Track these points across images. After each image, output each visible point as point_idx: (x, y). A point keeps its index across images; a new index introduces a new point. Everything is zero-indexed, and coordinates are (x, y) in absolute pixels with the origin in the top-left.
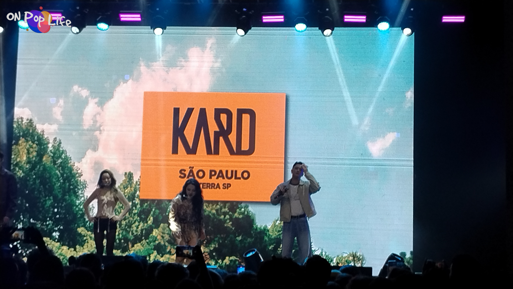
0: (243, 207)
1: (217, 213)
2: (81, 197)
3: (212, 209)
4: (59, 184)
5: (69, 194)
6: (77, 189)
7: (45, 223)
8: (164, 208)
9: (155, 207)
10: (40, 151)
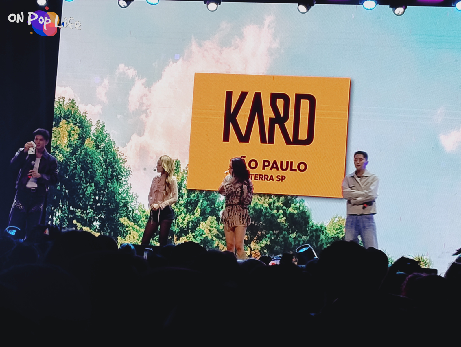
0: (299, 202)
1: (269, 207)
2: (125, 185)
3: (264, 203)
4: (102, 169)
5: (111, 181)
6: (120, 176)
7: (85, 212)
8: (213, 199)
9: (202, 198)
10: (82, 134)
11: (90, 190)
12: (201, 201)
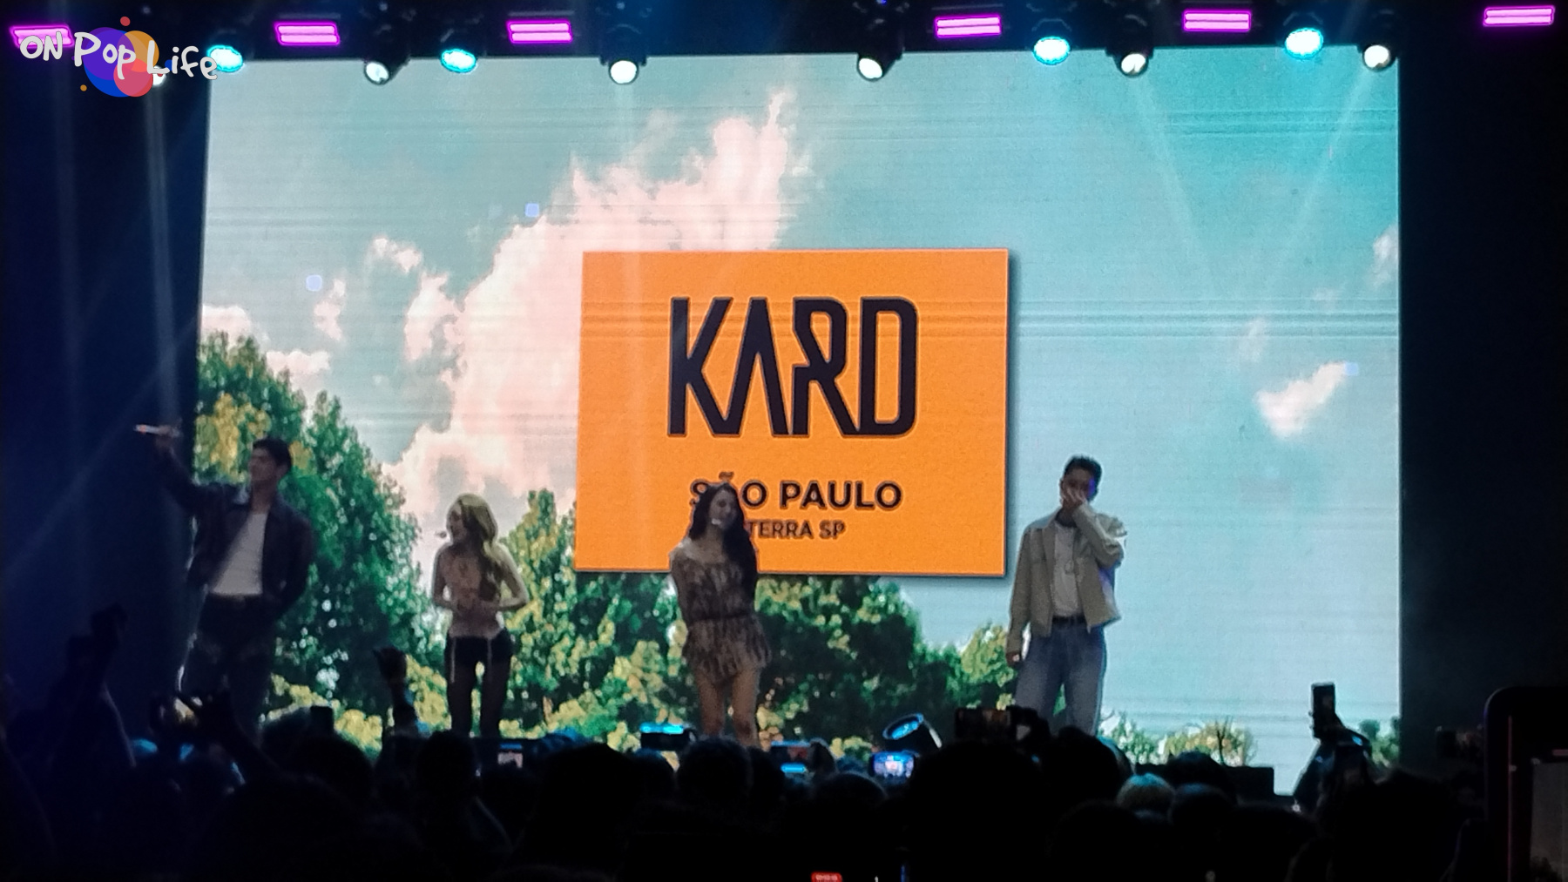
0: (883, 590)
1: (803, 610)
2: (402, 566)
3: (789, 599)
4: (336, 528)
5: (365, 559)
6: (387, 543)
7: (294, 644)
8: (647, 593)
9: (618, 592)
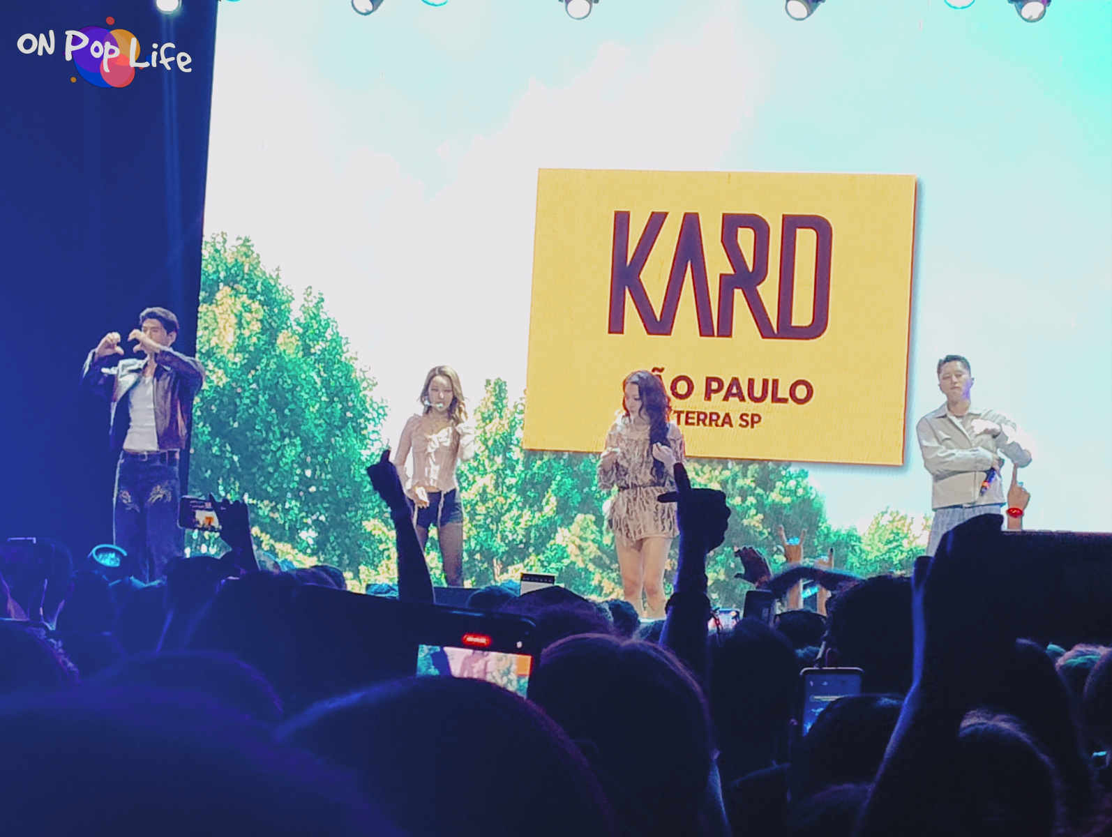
0: (794, 476)
2: (374, 441)
4: (318, 405)
7: (279, 507)
8: (587, 473)
9: (561, 470)
10: (270, 320)
11: (291, 453)
12: (558, 478)
